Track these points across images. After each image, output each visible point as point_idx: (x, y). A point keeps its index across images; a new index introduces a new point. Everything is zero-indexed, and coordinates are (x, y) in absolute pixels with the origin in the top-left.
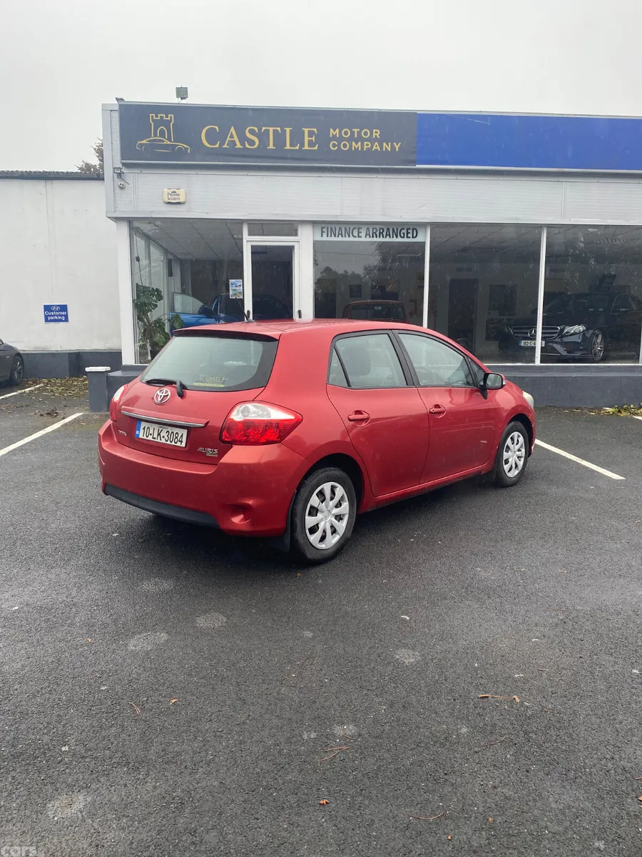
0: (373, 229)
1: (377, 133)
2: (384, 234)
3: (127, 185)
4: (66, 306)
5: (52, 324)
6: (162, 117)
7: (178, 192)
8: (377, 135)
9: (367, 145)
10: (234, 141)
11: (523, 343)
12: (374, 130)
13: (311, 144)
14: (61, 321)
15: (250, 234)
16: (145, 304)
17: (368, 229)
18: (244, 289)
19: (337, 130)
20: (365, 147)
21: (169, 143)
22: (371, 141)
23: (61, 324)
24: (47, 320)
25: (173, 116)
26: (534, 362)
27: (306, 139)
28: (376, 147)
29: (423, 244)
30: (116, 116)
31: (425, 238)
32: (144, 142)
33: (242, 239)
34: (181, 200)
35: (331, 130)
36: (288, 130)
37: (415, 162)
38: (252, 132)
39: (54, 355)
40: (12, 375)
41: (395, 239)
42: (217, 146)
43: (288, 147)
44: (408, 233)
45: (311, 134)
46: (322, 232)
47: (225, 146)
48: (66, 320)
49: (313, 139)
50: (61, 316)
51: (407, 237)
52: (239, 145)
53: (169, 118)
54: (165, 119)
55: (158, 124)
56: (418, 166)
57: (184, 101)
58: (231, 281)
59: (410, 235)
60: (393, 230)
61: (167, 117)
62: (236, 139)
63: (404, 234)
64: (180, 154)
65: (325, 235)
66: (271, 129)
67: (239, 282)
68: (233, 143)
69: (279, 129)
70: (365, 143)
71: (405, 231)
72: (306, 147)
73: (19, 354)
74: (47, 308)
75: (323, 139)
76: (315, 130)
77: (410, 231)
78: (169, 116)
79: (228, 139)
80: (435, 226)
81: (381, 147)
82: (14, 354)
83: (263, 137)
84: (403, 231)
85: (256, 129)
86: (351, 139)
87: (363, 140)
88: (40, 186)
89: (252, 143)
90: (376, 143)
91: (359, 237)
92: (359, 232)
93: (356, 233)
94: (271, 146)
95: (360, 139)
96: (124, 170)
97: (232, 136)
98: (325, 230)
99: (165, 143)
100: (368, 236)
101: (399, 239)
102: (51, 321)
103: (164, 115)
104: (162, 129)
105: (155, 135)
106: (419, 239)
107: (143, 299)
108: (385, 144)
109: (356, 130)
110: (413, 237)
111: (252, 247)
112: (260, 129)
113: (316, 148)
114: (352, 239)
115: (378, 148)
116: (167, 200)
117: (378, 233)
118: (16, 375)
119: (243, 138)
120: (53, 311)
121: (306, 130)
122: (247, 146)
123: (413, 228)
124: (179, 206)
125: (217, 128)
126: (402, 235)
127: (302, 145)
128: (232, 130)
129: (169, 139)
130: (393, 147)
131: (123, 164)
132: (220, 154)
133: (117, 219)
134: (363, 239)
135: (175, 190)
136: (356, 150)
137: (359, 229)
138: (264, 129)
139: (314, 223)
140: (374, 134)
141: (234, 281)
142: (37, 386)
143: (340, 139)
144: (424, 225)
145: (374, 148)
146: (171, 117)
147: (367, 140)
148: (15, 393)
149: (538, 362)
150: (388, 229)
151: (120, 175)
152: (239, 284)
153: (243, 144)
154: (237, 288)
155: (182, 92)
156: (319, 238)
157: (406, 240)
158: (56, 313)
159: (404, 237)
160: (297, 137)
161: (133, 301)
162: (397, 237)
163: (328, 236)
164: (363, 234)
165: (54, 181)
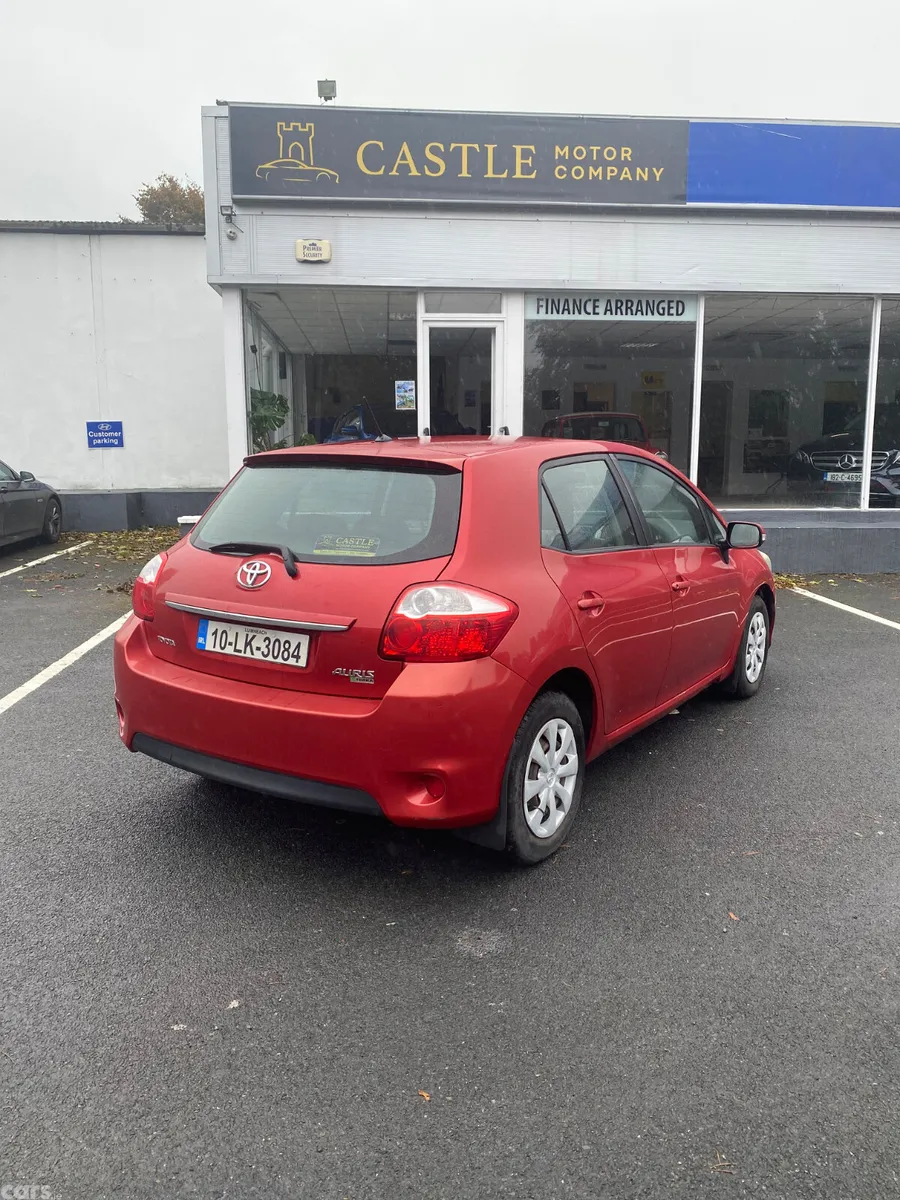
0: (617, 302)
1: (627, 153)
2: (634, 308)
3: (239, 235)
4: (120, 423)
5: (99, 451)
6: (295, 127)
7: (319, 244)
8: (628, 155)
9: (612, 171)
10: (408, 165)
11: (829, 477)
12: (623, 149)
13: (526, 169)
14: (112, 445)
15: (427, 311)
16: (265, 419)
17: (609, 301)
18: (418, 394)
19: (567, 149)
20: (609, 174)
21: (307, 168)
22: (617, 165)
23: (114, 451)
24: (91, 445)
25: (312, 125)
26: (858, 505)
27: (519, 161)
28: (626, 174)
29: (693, 325)
30: (225, 125)
31: (696, 315)
32: (267, 166)
33: (414, 320)
34: (324, 257)
35: (557, 149)
36: (490, 148)
37: (683, 198)
38: (434, 151)
39: (105, 497)
40: (45, 528)
41: (649, 318)
42: (381, 172)
43: (490, 174)
44: (669, 308)
45: (525, 154)
46: (539, 307)
47: (394, 173)
48: (121, 444)
49: (530, 161)
50: (114, 438)
51: (669, 314)
52: (414, 172)
53: (307, 130)
54: (300, 129)
55: (289, 137)
56: (690, 205)
57: (329, 103)
58: (397, 383)
59: (673, 311)
60: (648, 303)
61: (304, 126)
62: (410, 161)
63: (663, 309)
64: (326, 185)
65: (542, 310)
66: (465, 147)
67: (410, 384)
68: (405, 168)
69: (476, 146)
70: (609, 168)
71: (665, 305)
72: (518, 175)
73: (55, 496)
74: (93, 427)
75: (544, 161)
76: (532, 148)
77: (673, 305)
78: (308, 125)
79: (398, 161)
80: (711, 297)
81: (633, 175)
82: (49, 496)
83: (453, 159)
84: (661, 306)
85: (442, 147)
86: (586, 163)
87: (605, 164)
88: (82, 243)
89: (435, 168)
90: (626, 169)
91: (594, 313)
92: (595, 307)
93: (590, 308)
94: (465, 174)
95: (601, 162)
96: (237, 211)
97: (404, 157)
98: (543, 303)
99: (300, 167)
100: (608, 313)
101: (657, 318)
102: (98, 446)
103: (299, 124)
104: (296, 147)
105: (286, 155)
106: (686, 317)
107: (262, 412)
108: (639, 170)
109: (595, 148)
110: (677, 314)
111: (432, 330)
112: (447, 148)
113: (533, 176)
114: (583, 317)
115: (629, 176)
116: (302, 257)
117: (624, 308)
118: (51, 528)
119: (421, 161)
120: (101, 431)
121: (518, 149)
122: (428, 173)
123: (677, 300)
124: (320, 266)
125: (381, 144)
126: (661, 311)
127: (512, 171)
128: (405, 147)
129: (307, 162)
130: (652, 175)
131: (235, 201)
132: (384, 184)
133: (222, 288)
134: (601, 317)
135: (315, 242)
136: (595, 178)
137: (595, 301)
138: (453, 145)
139: (526, 293)
140: (623, 155)
141: (403, 382)
142: (84, 544)
143: (571, 162)
144: (694, 296)
145: (623, 176)
146: (310, 127)
147: (611, 164)
148: (54, 556)
149: (865, 506)
150: (640, 302)
151: (229, 218)
152: (410, 387)
153: (420, 169)
154: (407, 394)
155: (327, 89)
156: (533, 316)
157: (666, 318)
158: (105, 435)
159: (663, 314)
160: (504, 161)
161: (248, 416)
162: (653, 314)
163: (547, 313)
164: (601, 310)
165: (103, 237)
